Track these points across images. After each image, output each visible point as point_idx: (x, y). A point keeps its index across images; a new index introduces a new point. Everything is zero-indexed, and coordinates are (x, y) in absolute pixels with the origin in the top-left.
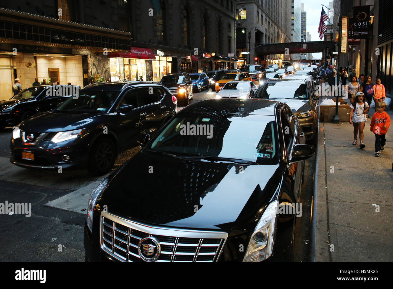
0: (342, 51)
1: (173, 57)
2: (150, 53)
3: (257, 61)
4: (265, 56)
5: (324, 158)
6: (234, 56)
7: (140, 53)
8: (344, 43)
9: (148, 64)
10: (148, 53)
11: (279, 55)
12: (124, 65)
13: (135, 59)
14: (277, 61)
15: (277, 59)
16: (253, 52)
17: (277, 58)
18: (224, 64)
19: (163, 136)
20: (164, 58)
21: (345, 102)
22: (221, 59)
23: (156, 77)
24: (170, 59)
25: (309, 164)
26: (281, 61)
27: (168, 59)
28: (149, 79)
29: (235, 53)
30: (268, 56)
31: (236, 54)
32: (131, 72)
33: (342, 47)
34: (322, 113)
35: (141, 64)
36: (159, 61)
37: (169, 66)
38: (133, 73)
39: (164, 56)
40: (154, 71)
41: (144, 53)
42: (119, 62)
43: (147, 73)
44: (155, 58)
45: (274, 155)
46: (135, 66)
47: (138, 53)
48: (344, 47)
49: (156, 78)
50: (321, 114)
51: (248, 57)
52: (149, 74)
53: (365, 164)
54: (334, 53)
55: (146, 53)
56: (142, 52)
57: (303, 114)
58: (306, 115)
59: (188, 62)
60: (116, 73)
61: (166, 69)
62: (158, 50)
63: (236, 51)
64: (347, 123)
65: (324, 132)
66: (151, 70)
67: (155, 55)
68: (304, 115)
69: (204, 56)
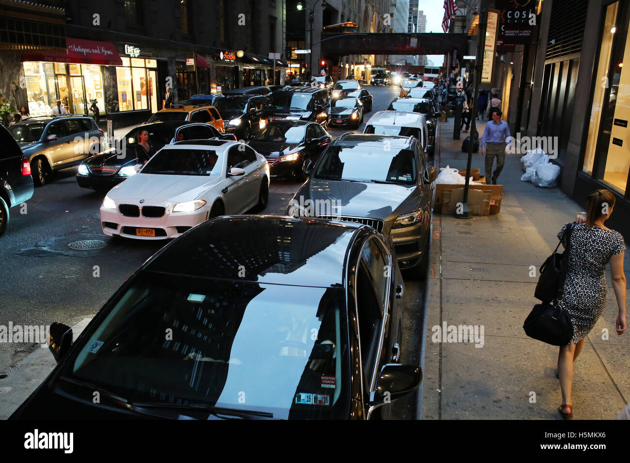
0: (483, 80)
1: (159, 58)
2: (109, 52)
3: (324, 67)
4: (340, 57)
5: (438, 310)
6: (282, 56)
7: (88, 50)
8: (487, 63)
9: (107, 74)
10: (106, 52)
11: (366, 56)
12: (56, 76)
13: (78, 65)
14: (362, 68)
15: (363, 64)
16: (318, 49)
17: (363, 61)
18: (261, 73)
19: (100, 339)
20: (141, 62)
21: (480, 175)
22: (255, 62)
23: (125, 100)
24: (153, 63)
25: (411, 320)
26: (369, 68)
27: (149, 62)
28: (111, 105)
29: (283, 50)
30: (345, 58)
31: (284, 53)
32: (73, 90)
33: (483, 71)
34: (438, 198)
35: (92, 74)
36: (129, 68)
37: (151, 78)
38: (77, 93)
39: (141, 56)
40: (120, 89)
41: (97, 51)
42: (44, 71)
43: (105, 93)
44: (120, 63)
45: (337, 396)
46: (80, 78)
47: (85, 51)
48: (487, 71)
49: (125, 103)
50: (438, 200)
51: (308, 59)
52: (110, 95)
53: (510, 326)
54: (465, 58)
55: (101, 51)
56: (93, 50)
57: (404, 219)
58: (409, 221)
59: (188, 70)
60: (40, 94)
61: (145, 83)
62: (126, 46)
63: (285, 46)
64: (482, 218)
65: (440, 241)
66: (115, 86)
67: (120, 55)
68: (407, 220)
69: (222, 58)
